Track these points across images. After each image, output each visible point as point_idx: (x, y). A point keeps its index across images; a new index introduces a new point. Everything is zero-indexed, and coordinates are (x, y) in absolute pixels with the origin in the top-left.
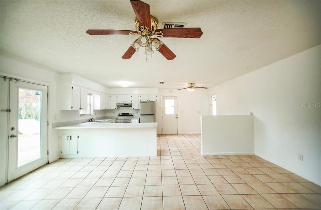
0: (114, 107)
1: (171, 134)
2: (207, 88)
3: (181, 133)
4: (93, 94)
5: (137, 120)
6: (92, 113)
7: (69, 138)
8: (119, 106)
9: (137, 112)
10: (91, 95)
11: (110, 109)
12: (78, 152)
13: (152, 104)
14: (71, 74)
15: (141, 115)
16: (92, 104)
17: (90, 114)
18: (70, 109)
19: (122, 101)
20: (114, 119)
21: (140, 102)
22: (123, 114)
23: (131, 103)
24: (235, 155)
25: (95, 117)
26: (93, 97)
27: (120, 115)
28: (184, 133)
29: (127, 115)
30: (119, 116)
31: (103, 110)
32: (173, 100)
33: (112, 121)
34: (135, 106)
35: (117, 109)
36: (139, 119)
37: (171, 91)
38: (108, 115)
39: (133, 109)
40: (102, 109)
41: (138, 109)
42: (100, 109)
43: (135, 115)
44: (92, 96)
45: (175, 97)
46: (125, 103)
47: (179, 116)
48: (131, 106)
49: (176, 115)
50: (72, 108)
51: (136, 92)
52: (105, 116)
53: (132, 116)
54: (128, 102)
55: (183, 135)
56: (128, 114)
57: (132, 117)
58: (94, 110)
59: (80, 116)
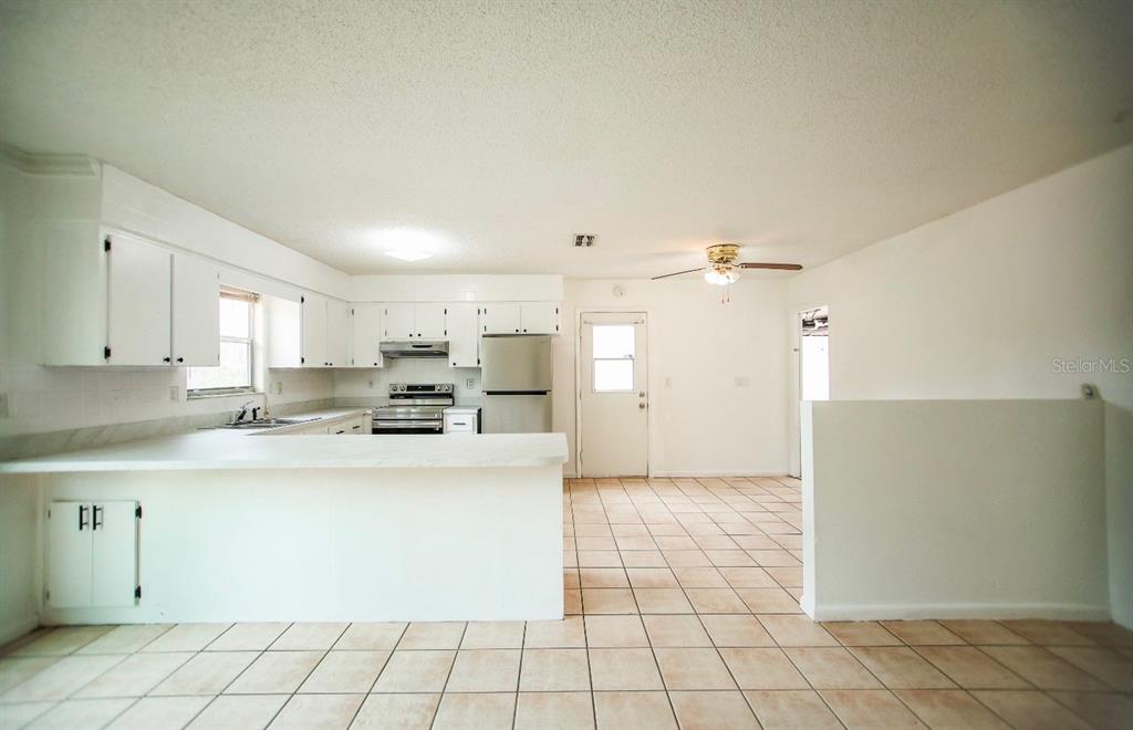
0: (370, 358)
1: (621, 478)
2: (799, 267)
3: (661, 473)
4: (264, 297)
5: (469, 418)
6: (260, 385)
7: (91, 517)
8: (393, 355)
9: (470, 383)
10: (255, 298)
11: (351, 366)
12: (138, 593)
13: (536, 347)
14: (95, 167)
15: (489, 393)
16: (260, 341)
17: (252, 388)
18: (97, 359)
19: (404, 331)
20: (370, 412)
21: (484, 336)
22: (410, 388)
23: (447, 340)
24: (996, 619)
25: (275, 401)
26: (268, 312)
27: (399, 392)
28: (674, 473)
29: (427, 391)
30: (392, 397)
31: (312, 370)
32: (630, 329)
33: (358, 421)
34: (462, 356)
35: (381, 365)
36: (480, 411)
37: (619, 291)
38: (345, 391)
39: (451, 365)
40: (307, 365)
41: (475, 365)
42: (297, 364)
43: (463, 393)
44: (259, 307)
45: (637, 319)
46: (416, 339)
47: (652, 400)
48: (444, 354)
49: (642, 395)
50: (107, 353)
51: (470, 292)
52: (334, 399)
53: (450, 396)
54: (432, 336)
55: (671, 480)
56: (432, 388)
57: (450, 401)
58: (273, 371)
59: (184, 395)
